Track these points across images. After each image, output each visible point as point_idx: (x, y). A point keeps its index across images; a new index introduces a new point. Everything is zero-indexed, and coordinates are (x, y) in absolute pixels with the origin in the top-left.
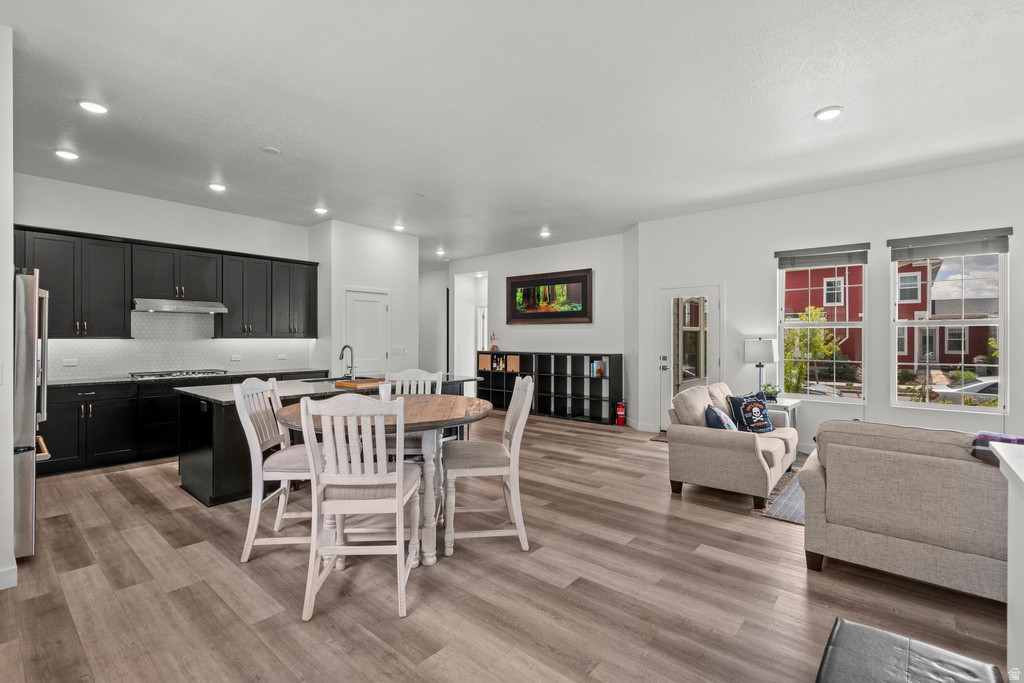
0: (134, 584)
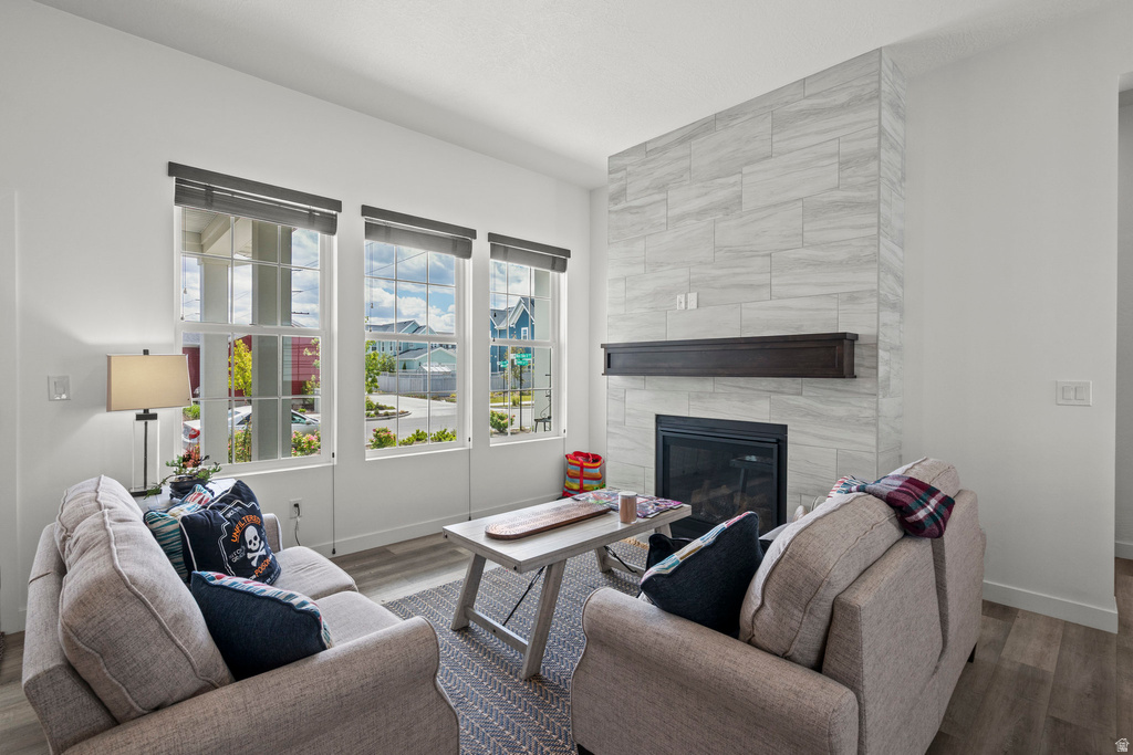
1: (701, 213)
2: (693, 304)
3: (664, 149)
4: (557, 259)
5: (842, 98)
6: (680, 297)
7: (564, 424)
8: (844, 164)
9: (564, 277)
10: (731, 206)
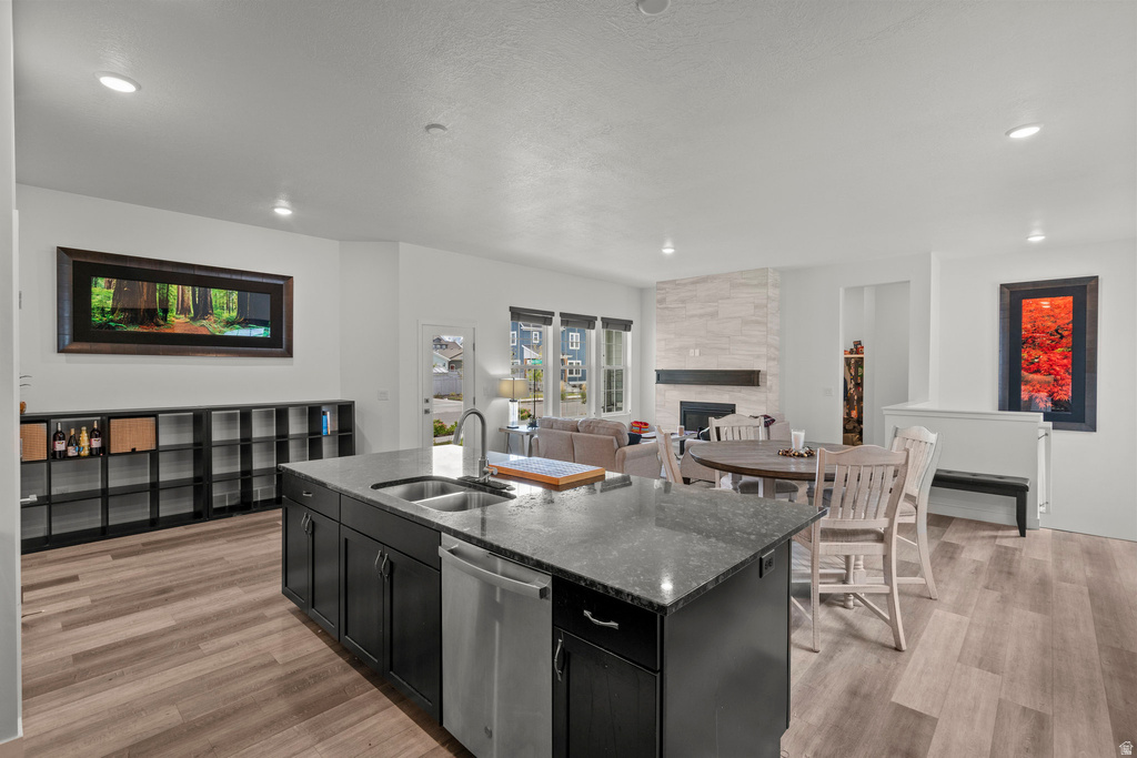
0: (1025, 708)
1: (701, 316)
2: (697, 354)
3: (685, 285)
4: (627, 325)
5: (755, 282)
6: (692, 351)
7: (629, 407)
8: (756, 307)
9: (629, 334)
10: (714, 315)
